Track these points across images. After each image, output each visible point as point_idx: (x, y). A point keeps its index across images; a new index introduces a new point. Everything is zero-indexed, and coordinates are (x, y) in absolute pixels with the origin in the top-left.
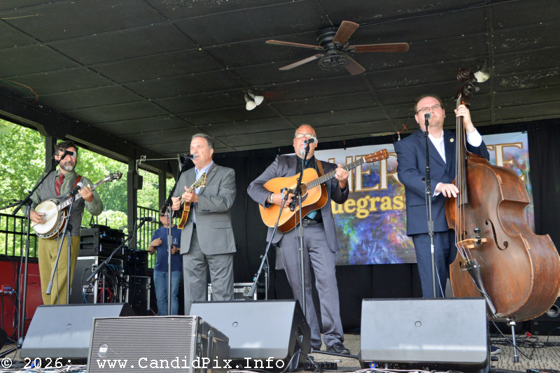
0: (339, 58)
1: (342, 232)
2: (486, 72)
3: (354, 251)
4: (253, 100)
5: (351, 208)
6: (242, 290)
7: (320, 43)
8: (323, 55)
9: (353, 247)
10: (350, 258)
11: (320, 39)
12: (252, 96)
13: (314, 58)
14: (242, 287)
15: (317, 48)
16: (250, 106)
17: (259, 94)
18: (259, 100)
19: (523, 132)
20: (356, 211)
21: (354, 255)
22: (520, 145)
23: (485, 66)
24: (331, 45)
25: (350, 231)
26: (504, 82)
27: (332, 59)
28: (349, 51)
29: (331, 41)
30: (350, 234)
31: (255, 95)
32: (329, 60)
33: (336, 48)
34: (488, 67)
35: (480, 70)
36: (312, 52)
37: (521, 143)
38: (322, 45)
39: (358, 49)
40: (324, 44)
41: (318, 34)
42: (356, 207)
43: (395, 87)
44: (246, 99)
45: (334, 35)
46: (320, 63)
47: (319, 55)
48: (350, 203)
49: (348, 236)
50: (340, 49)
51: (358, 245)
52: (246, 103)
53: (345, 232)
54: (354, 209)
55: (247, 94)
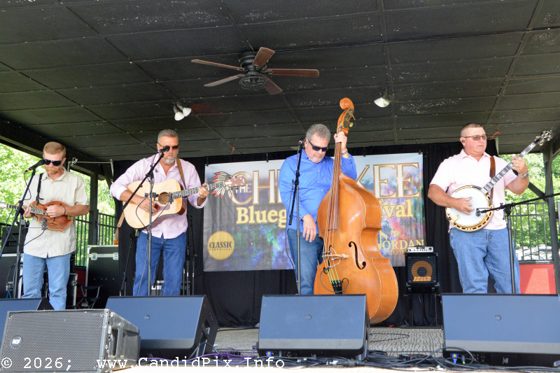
0: (257, 79)
1: (266, 240)
2: (387, 98)
3: (276, 258)
4: (181, 111)
5: (273, 218)
7: (241, 65)
8: (243, 75)
9: (275, 254)
10: (273, 263)
11: (242, 61)
12: (181, 107)
13: (235, 77)
15: (238, 69)
16: (179, 117)
17: (188, 107)
18: (187, 112)
19: (420, 154)
20: (278, 222)
21: (277, 261)
22: (416, 165)
23: (386, 93)
24: (251, 67)
25: (272, 239)
26: (403, 108)
27: (251, 79)
28: (267, 73)
29: (251, 64)
30: (273, 242)
31: (184, 106)
32: (249, 81)
33: (255, 70)
34: (389, 94)
35: (382, 96)
36: (234, 73)
37: (418, 163)
38: (243, 67)
39: (275, 72)
40: (245, 65)
41: (240, 56)
42: (278, 217)
43: (311, 106)
44: (175, 110)
45: (253, 58)
46: (241, 82)
47: (240, 75)
48: (273, 213)
49: (271, 244)
50: (259, 71)
51: (280, 252)
52: (174, 114)
53: (269, 240)
54: (276, 219)
55: (176, 106)
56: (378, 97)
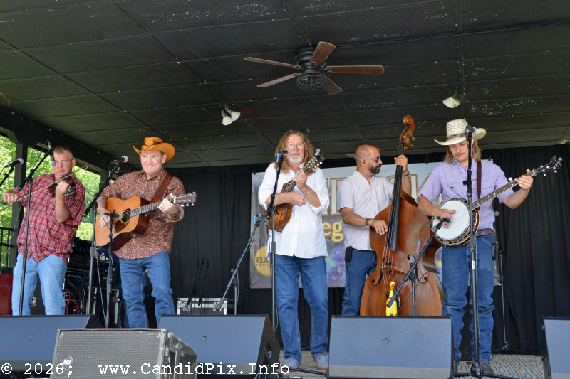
0: (315, 78)
2: (457, 98)
4: (230, 116)
6: (211, 306)
7: (298, 62)
8: (300, 74)
11: (298, 58)
12: (229, 111)
13: (291, 76)
14: (212, 302)
15: (295, 67)
16: (227, 121)
17: (236, 110)
18: (236, 116)
20: (331, 235)
23: (456, 93)
24: (309, 64)
26: (474, 109)
27: (309, 78)
28: (326, 71)
29: (308, 61)
31: (232, 110)
32: (306, 79)
33: (313, 68)
34: (459, 93)
35: (451, 96)
36: (290, 71)
38: (299, 64)
39: (335, 69)
40: (302, 63)
41: (296, 53)
42: (332, 230)
43: (370, 108)
44: (223, 114)
45: (311, 55)
46: (297, 81)
47: (297, 74)
48: (326, 226)
50: (317, 69)
51: (334, 268)
52: (222, 118)
54: (330, 233)
55: (224, 109)
56: (447, 97)
